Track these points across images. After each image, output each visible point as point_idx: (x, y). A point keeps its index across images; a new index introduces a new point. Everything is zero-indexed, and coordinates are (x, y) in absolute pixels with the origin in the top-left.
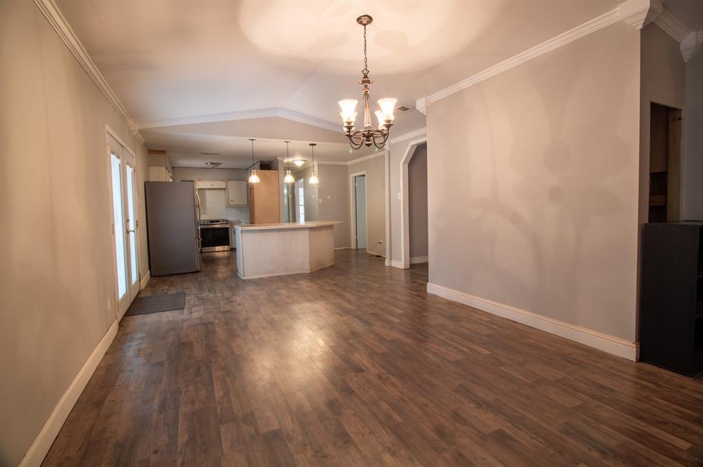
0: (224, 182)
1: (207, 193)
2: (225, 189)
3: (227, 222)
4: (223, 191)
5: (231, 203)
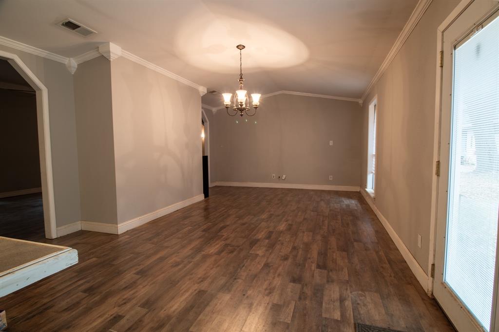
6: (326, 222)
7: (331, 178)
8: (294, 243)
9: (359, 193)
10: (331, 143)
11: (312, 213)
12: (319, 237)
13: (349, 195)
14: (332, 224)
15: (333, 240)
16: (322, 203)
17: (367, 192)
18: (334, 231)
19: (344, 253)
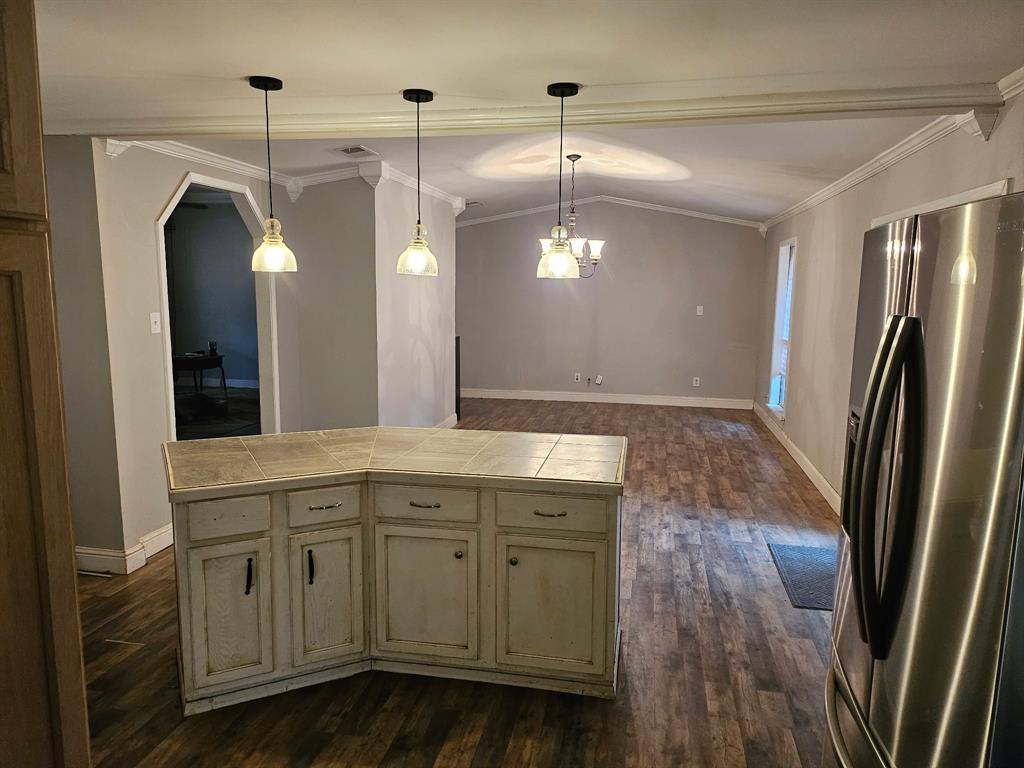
6: (706, 458)
7: (696, 382)
8: (668, 484)
9: (752, 412)
10: (700, 310)
11: (677, 446)
12: (702, 477)
13: (732, 415)
14: (716, 460)
15: (724, 481)
16: (689, 431)
17: (768, 410)
18: (722, 470)
19: (744, 494)
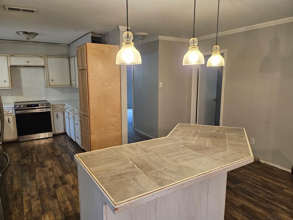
0: (43, 59)
1: (22, 70)
2: (43, 67)
3: (48, 105)
4: (42, 70)
5: (52, 83)
